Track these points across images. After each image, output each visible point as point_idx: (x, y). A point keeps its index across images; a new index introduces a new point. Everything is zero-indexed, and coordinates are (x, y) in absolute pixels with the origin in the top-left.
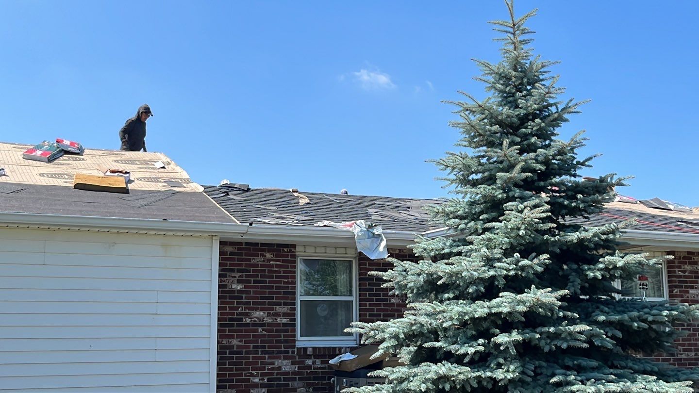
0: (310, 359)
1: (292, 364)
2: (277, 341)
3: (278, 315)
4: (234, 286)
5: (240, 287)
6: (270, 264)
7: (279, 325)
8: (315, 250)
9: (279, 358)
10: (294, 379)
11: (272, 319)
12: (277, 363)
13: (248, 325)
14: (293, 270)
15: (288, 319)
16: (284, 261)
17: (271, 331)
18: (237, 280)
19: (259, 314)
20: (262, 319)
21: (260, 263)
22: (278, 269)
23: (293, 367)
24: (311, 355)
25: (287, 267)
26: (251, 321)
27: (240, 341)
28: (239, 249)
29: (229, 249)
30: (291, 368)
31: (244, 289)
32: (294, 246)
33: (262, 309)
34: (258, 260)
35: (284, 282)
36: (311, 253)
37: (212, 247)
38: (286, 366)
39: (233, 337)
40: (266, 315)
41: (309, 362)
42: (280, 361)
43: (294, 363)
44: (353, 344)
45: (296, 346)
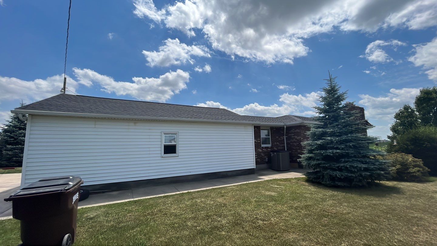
2: (259, 146)
3: (258, 140)
7: (258, 142)
10: (262, 153)
12: (259, 150)
14: (260, 131)
22: (258, 131)
24: (264, 148)
32: (260, 127)
35: (259, 134)
37: (253, 127)
41: (264, 150)
43: (261, 150)
44: (270, 146)
45: (262, 147)
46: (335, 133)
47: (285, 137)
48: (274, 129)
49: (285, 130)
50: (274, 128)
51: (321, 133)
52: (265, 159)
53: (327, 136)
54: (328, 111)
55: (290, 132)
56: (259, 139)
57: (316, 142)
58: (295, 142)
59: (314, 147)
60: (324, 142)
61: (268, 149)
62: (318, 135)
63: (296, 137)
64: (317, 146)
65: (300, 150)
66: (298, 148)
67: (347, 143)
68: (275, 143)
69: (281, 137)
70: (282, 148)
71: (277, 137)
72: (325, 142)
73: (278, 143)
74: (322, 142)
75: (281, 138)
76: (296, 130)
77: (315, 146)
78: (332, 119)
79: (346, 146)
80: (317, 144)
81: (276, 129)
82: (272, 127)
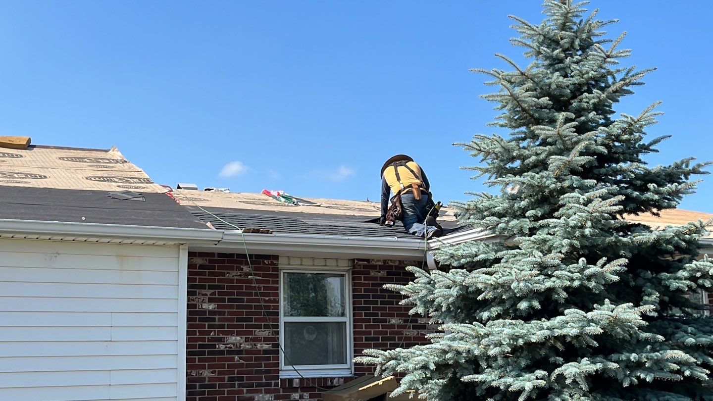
0: (297, 392)
1: (275, 399)
2: (257, 372)
3: (257, 340)
4: (205, 306)
5: (211, 307)
6: (249, 279)
7: (259, 352)
8: (301, 262)
9: (260, 391)
11: (251, 344)
13: (222, 352)
14: (276, 285)
15: (270, 344)
16: (264, 276)
17: (250, 359)
18: (209, 298)
19: (236, 339)
20: (238, 346)
21: (235, 277)
22: (257, 285)
24: (298, 388)
25: (268, 282)
26: (226, 347)
27: (212, 373)
28: (210, 261)
29: (199, 261)
31: (216, 310)
32: (276, 257)
33: (238, 334)
34: (233, 274)
35: (265, 300)
36: (295, 267)
37: (179, 258)
39: (204, 367)
40: (244, 340)
41: (296, 396)
42: (261, 395)
43: (277, 398)
44: (347, 374)
45: (280, 377)
48: (373, 273)
50: (374, 267)
56: (265, 333)
69: (422, 321)
71: (393, 321)
75: (423, 327)
81: (388, 274)
82: (360, 263)
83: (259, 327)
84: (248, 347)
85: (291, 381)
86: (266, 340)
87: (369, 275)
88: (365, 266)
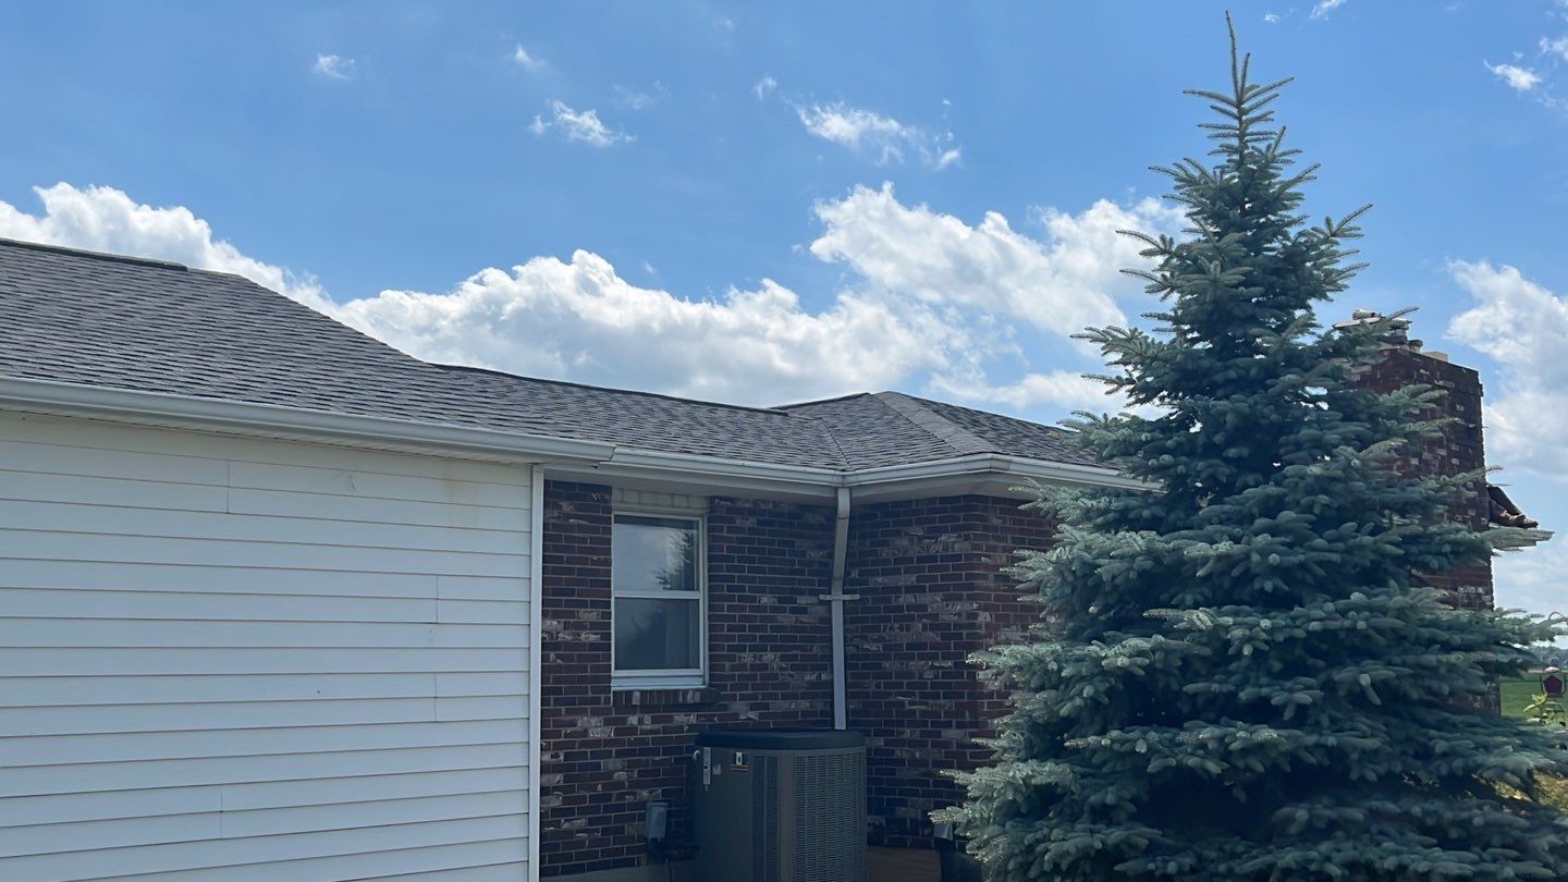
0: (634, 713)
1: (605, 725)
2: (582, 680)
3: (581, 626)
6: (570, 524)
7: (583, 646)
8: (640, 499)
9: (584, 712)
10: (608, 755)
11: (572, 634)
12: (582, 721)
14: (607, 536)
15: (598, 634)
16: (591, 519)
17: (571, 658)
19: (551, 625)
20: (554, 633)
21: (552, 521)
22: (581, 535)
23: (608, 729)
24: (636, 706)
25: (595, 530)
30: (604, 733)
32: (608, 489)
33: (555, 615)
34: (548, 515)
35: (592, 560)
36: (632, 506)
37: (532, 487)
38: (597, 729)
40: (562, 626)
41: (633, 720)
42: (586, 718)
43: (607, 723)
44: (698, 684)
45: (613, 689)
46: (1248, 577)
47: (838, 599)
48: (739, 521)
49: (842, 528)
50: (740, 511)
51: (1142, 573)
52: (642, 817)
53: (1189, 599)
54: (1207, 373)
55: (885, 552)
56: (589, 615)
57: (1094, 648)
58: (923, 646)
59: (1078, 701)
60: (1158, 656)
61: (679, 718)
62: (1116, 587)
63: (934, 601)
64: (1103, 687)
65: (960, 726)
66: (949, 704)
67: (1336, 662)
68: (748, 658)
69: (802, 600)
70: (805, 704)
71: (765, 600)
72: (1168, 652)
73: (768, 657)
74: (1141, 653)
75: (804, 610)
76: (933, 533)
77: (1088, 691)
78: (1232, 452)
79: (1329, 687)
80: (1100, 671)
81: (760, 523)
82: (723, 503)
83: (583, 605)
84: (569, 638)
85: (629, 693)
86: (594, 626)
87: (734, 523)
88: (728, 509)
